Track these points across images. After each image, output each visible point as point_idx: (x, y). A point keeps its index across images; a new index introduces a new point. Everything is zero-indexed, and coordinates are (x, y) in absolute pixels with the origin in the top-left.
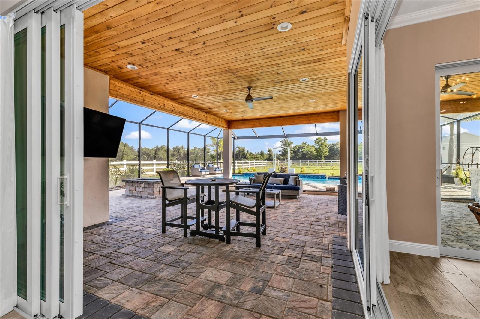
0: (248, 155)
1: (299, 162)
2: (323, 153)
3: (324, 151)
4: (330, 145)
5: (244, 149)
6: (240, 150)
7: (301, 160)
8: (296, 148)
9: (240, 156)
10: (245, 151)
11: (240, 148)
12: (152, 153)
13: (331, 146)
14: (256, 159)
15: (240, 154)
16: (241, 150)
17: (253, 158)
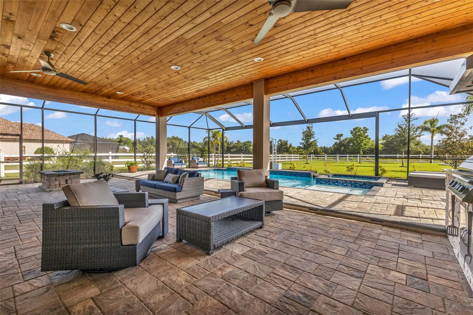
0: (291, 149)
2: (361, 146)
3: (362, 144)
4: (391, 137)
5: (287, 142)
6: (281, 144)
9: (282, 150)
10: (288, 144)
11: (282, 141)
13: (393, 139)
14: (299, 153)
15: (282, 148)
16: (283, 144)
17: (296, 152)
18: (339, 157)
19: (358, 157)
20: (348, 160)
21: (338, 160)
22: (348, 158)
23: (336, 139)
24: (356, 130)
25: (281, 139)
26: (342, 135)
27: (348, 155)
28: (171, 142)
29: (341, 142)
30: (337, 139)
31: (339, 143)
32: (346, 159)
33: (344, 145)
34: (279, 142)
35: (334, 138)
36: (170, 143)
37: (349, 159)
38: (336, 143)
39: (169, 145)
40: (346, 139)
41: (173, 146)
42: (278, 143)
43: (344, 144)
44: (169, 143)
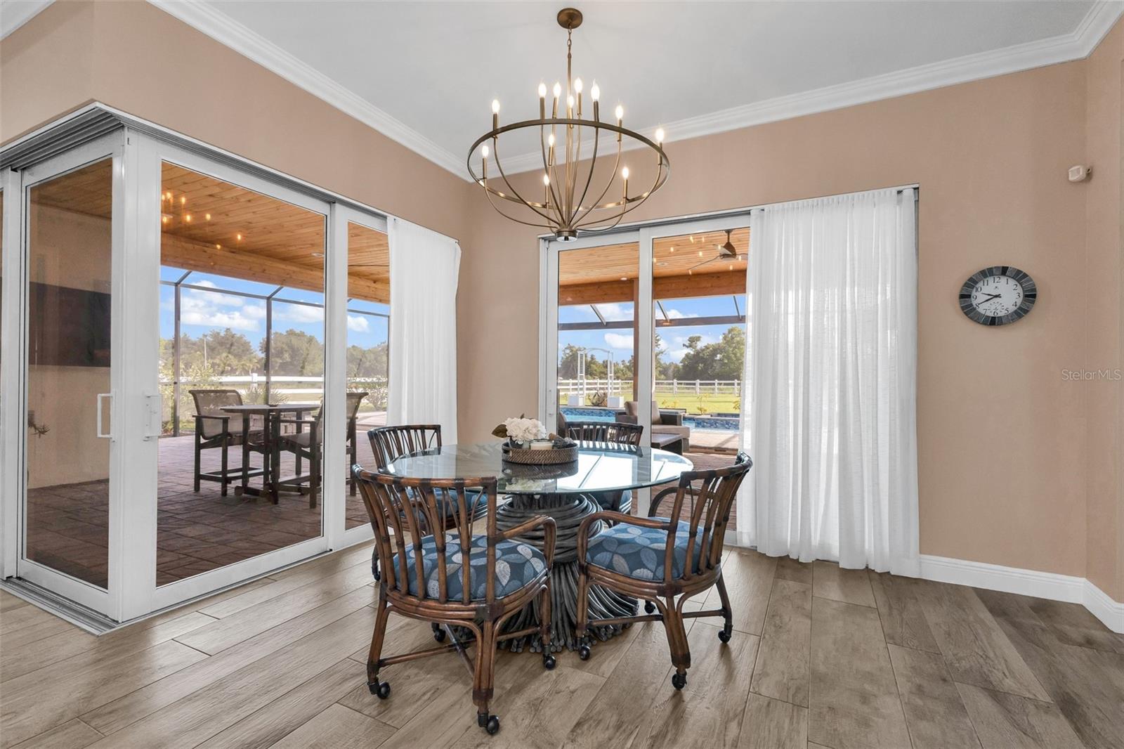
1: (694, 384)
6: (573, 354)
7: (698, 380)
8: (708, 350)
12: (369, 358)
18: (701, 384)
19: (736, 384)
20: (717, 391)
21: (698, 390)
22: (716, 386)
23: (688, 347)
24: (733, 333)
25: (572, 345)
26: (698, 339)
27: (716, 381)
28: (287, 344)
29: (698, 353)
30: (690, 346)
31: (694, 355)
32: (713, 389)
33: (703, 360)
34: (568, 351)
35: (684, 345)
36: (286, 348)
37: (718, 388)
38: (687, 356)
39: (282, 353)
40: (707, 348)
41: (292, 357)
42: (565, 354)
43: (702, 358)
44: (282, 348)
